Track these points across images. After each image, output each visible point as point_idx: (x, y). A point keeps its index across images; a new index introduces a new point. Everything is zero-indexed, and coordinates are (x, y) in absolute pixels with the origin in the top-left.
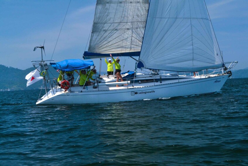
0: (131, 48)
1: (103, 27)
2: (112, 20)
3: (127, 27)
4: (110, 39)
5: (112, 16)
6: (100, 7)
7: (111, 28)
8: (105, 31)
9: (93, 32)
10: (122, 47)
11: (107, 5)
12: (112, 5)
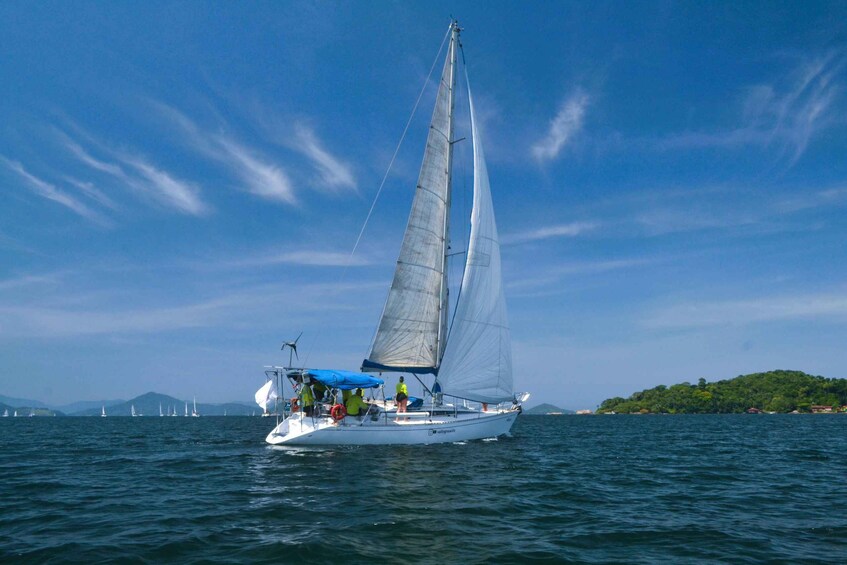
0: (418, 361)
1: (394, 325)
2: (407, 314)
3: (420, 328)
4: (399, 344)
5: (407, 309)
6: (394, 293)
7: (404, 327)
8: (396, 330)
9: (381, 330)
10: (408, 358)
11: (404, 291)
12: (410, 292)
